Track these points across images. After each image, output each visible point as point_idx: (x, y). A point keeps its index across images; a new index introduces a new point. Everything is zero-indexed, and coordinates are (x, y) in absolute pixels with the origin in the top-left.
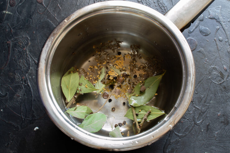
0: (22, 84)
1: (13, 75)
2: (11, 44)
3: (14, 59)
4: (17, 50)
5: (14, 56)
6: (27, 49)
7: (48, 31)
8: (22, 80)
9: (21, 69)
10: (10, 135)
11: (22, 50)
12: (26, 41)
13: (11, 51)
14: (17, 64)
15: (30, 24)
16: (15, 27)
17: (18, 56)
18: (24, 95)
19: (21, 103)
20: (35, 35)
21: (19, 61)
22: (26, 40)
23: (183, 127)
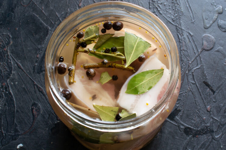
0: (3, 91)
6: (8, 49)
7: (33, 27)
8: (2, 87)
9: (1, 73)
11: (3, 51)
12: (7, 40)
15: (11, 18)
18: (5, 105)
20: (17, 32)
22: (7, 38)
23: (199, 142)
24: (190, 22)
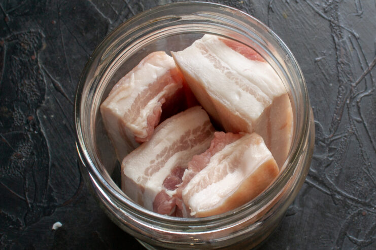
0: (29, 131)
1: (10, 112)
2: (5, 46)
3: (10, 78)
4: (17, 59)
5: (12, 71)
6: (38, 57)
7: (83, 20)
8: (28, 122)
9: (27, 98)
10: (2, 237)
11: (29, 61)
12: (37, 42)
13: (4, 61)
14: (18, 89)
15: (45, 3)
16: (14, 11)
17: (21, 73)
18: (32, 154)
19: (25, 171)
20: (55, 29)
21: (22, 82)
22: (37, 38)
23: (367, 224)
24: (354, 14)
